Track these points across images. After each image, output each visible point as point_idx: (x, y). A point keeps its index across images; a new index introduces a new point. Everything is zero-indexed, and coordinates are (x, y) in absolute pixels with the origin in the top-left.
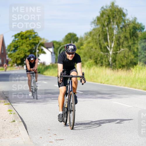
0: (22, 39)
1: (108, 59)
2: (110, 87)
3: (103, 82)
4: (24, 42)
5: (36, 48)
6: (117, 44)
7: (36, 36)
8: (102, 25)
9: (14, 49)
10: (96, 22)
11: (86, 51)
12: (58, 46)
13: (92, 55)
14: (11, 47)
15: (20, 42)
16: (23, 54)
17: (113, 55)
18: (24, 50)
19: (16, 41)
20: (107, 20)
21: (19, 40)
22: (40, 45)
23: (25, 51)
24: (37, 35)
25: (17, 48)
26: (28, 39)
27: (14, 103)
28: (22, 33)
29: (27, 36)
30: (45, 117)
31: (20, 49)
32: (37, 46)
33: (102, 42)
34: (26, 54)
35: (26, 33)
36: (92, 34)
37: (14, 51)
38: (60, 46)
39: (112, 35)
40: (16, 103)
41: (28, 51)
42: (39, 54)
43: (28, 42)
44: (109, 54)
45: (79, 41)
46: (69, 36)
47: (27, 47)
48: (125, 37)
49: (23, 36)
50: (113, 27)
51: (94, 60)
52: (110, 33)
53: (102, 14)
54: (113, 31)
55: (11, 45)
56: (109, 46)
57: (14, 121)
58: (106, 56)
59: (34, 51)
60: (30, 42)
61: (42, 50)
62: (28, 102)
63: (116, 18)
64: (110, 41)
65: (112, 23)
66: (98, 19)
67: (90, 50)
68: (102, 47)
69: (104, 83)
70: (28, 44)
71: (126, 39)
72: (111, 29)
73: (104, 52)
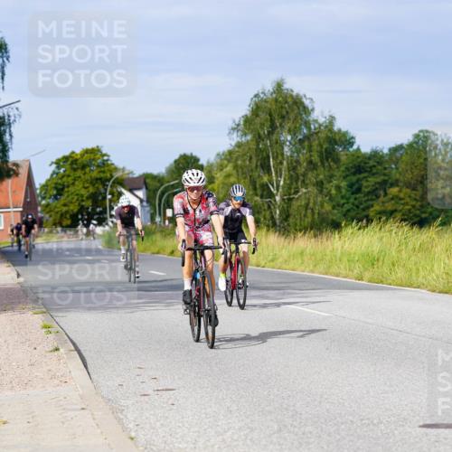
0: (75, 170)
1: (271, 213)
2: (279, 274)
3: (263, 264)
4: (79, 177)
5: (106, 190)
6: (291, 177)
7: (106, 163)
8: (257, 136)
9: (55, 192)
10: (242, 127)
12: (159, 185)
14: (49, 188)
15: (69, 176)
16: (77, 204)
17: (283, 202)
18: (77, 195)
19: (60, 176)
20: (268, 124)
21: (67, 173)
22: (114, 182)
23: (80, 199)
24: (107, 160)
25: (63, 189)
26: (87, 170)
28: (74, 155)
29: (85, 163)
31: (70, 193)
32: (107, 186)
33: (256, 174)
34: (84, 203)
35: (82, 155)
36: (234, 156)
37: (56, 197)
38: (162, 185)
39: (280, 158)
41: (87, 198)
43: (88, 177)
44: (275, 200)
46: (183, 161)
47: (86, 188)
48: (310, 162)
49: (76, 164)
50: (282, 139)
52: (275, 154)
53: (256, 110)
54: (283, 148)
55: (49, 183)
56: (275, 183)
58: (266, 207)
59: (100, 198)
60: (91, 176)
61: (120, 194)
63: (289, 119)
64: (276, 173)
65: (279, 130)
66: (248, 121)
68: (258, 186)
69: (263, 267)
70: (87, 181)
71: (312, 166)
72: (277, 143)
73: (262, 197)
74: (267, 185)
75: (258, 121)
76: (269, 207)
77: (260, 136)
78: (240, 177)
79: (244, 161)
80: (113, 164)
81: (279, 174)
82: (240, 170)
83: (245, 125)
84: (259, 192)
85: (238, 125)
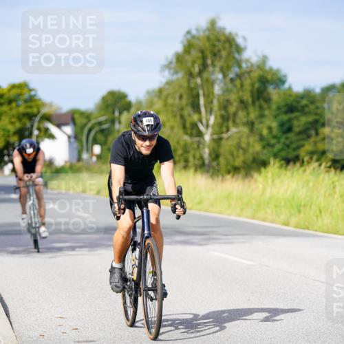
1: (200, 152)
4: (6, 112)
5: (32, 126)
6: (222, 117)
7: (33, 98)
10: (173, 65)
12: (84, 121)
16: (3, 139)
17: (213, 142)
18: (3, 130)
20: (200, 62)
22: (41, 118)
23: (6, 133)
24: (35, 95)
26: (14, 105)
29: (12, 97)
32: (34, 121)
33: (186, 113)
34: (8, 139)
35: (9, 90)
36: (165, 93)
38: (89, 121)
39: (211, 96)
41: (15, 133)
43: (14, 112)
44: (204, 139)
45: (133, 110)
46: (110, 98)
47: (13, 123)
48: (242, 102)
49: (2, 98)
50: (213, 78)
52: (206, 93)
53: (189, 47)
54: (213, 87)
56: (204, 121)
58: (195, 146)
59: (27, 133)
60: (18, 111)
61: (47, 130)
63: (221, 57)
65: (211, 69)
66: (179, 59)
68: (188, 125)
70: (13, 116)
71: (243, 106)
72: (207, 81)
73: (191, 136)
76: (198, 146)
79: (174, 99)
80: (40, 100)
82: (170, 109)
83: (177, 63)
84: (189, 130)
85: (170, 63)
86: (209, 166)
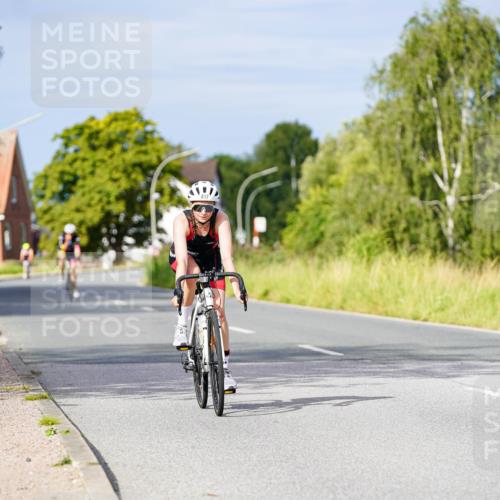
0: (94, 148)
1: (439, 225)
2: (452, 333)
3: (424, 316)
4: (103, 161)
5: (149, 185)
7: (149, 136)
8: (415, 90)
9: (60, 187)
10: (388, 75)
11: (351, 195)
12: (238, 176)
13: (375, 211)
14: (50, 180)
15: (84, 160)
16: (99, 208)
17: (459, 207)
18: (100, 192)
19: (69, 158)
20: (435, 69)
21: (81, 154)
22: (164, 171)
23: (105, 199)
24: (152, 132)
25: (74, 182)
26: (117, 148)
27: (67, 394)
28: (93, 124)
29: (113, 137)
30: (193, 447)
31: (86, 189)
32: (152, 177)
33: (411, 157)
34: (108, 208)
35: (109, 124)
36: (374, 126)
37: (62, 196)
38: (246, 176)
39: (455, 129)
40: (72, 396)
41: (119, 198)
42: (161, 208)
43: (117, 161)
44: (446, 204)
45: (320, 155)
46: (280, 135)
47: (115, 180)
49: (97, 138)
50: (460, 95)
51: (384, 227)
52: (447, 123)
53: (413, 48)
54: (460, 113)
55: (50, 172)
56: (446, 176)
57: (67, 462)
59: (139, 198)
60: (124, 161)
61: (174, 191)
62: (122, 392)
64: (449, 155)
65: (453, 80)
66: (398, 64)
67: (366, 189)
68: (415, 178)
69: (426, 320)
70: (116, 168)
72: (449, 103)
73: (422, 197)
74: (431, 177)
75: (415, 64)
76: (436, 215)
77: (419, 91)
78: (384, 163)
79: (392, 134)
80: (161, 139)
81: (453, 157)
82: (384, 150)
83: (394, 72)
84: (417, 188)
85: (382, 72)
86: (454, 248)
